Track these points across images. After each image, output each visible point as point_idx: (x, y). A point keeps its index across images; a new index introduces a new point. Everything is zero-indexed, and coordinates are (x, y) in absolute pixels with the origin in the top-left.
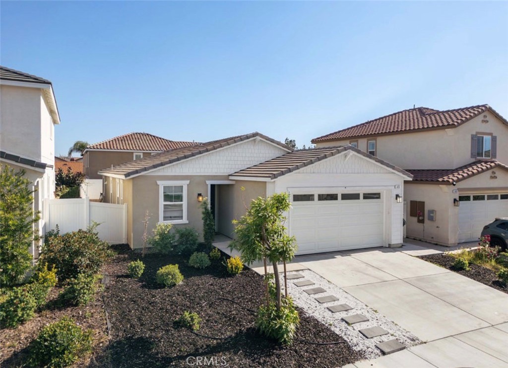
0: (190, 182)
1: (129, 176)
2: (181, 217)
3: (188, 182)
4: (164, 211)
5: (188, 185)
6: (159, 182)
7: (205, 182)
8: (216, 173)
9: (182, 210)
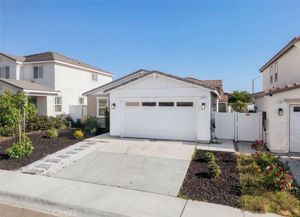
4: (99, 111)
6: (97, 98)
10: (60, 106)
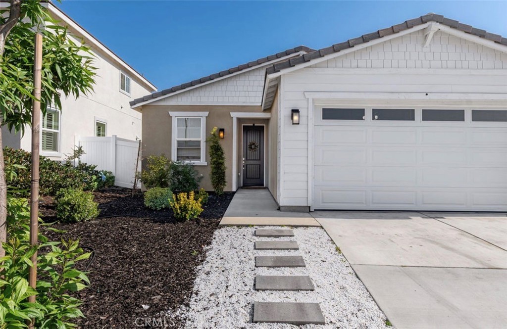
0: (209, 114)
1: (135, 104)
2: (199, 158)
3: (207, 114)
4: (178, 149)
5: (206, 117)
6: (171, 113)
7: (230, 114)
8: (244, 102)
9: (200, 149)
10: (55, 135)
